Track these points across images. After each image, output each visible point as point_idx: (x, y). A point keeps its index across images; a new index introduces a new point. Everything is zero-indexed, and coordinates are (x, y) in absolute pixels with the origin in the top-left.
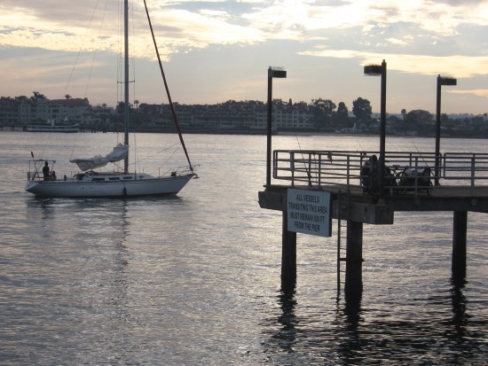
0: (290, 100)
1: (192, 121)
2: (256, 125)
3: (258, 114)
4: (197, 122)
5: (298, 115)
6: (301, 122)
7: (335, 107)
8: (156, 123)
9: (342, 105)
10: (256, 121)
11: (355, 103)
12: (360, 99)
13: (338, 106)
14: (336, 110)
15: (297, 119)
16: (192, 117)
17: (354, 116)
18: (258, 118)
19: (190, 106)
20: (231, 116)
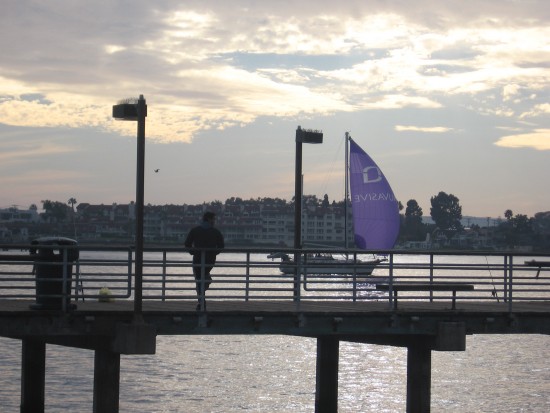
0: (326, 197)
1: (162, 232)
2: (265, 237)
3: (268, 219)
4: (170, 233)
5: (334, 221)
6: (338, 232)
7: (401, 207)
8: (103, 235)
9: (412, 204)
10: (265, 230)
11: (434, 201)
12: (442, 194)
13: (405, 206)
14: (403, 212)
15: (332, 227)
16: (162, 225)
17: (433, 222)
18: (267, 226)
19: (160, 207)
20: (244, 224)
